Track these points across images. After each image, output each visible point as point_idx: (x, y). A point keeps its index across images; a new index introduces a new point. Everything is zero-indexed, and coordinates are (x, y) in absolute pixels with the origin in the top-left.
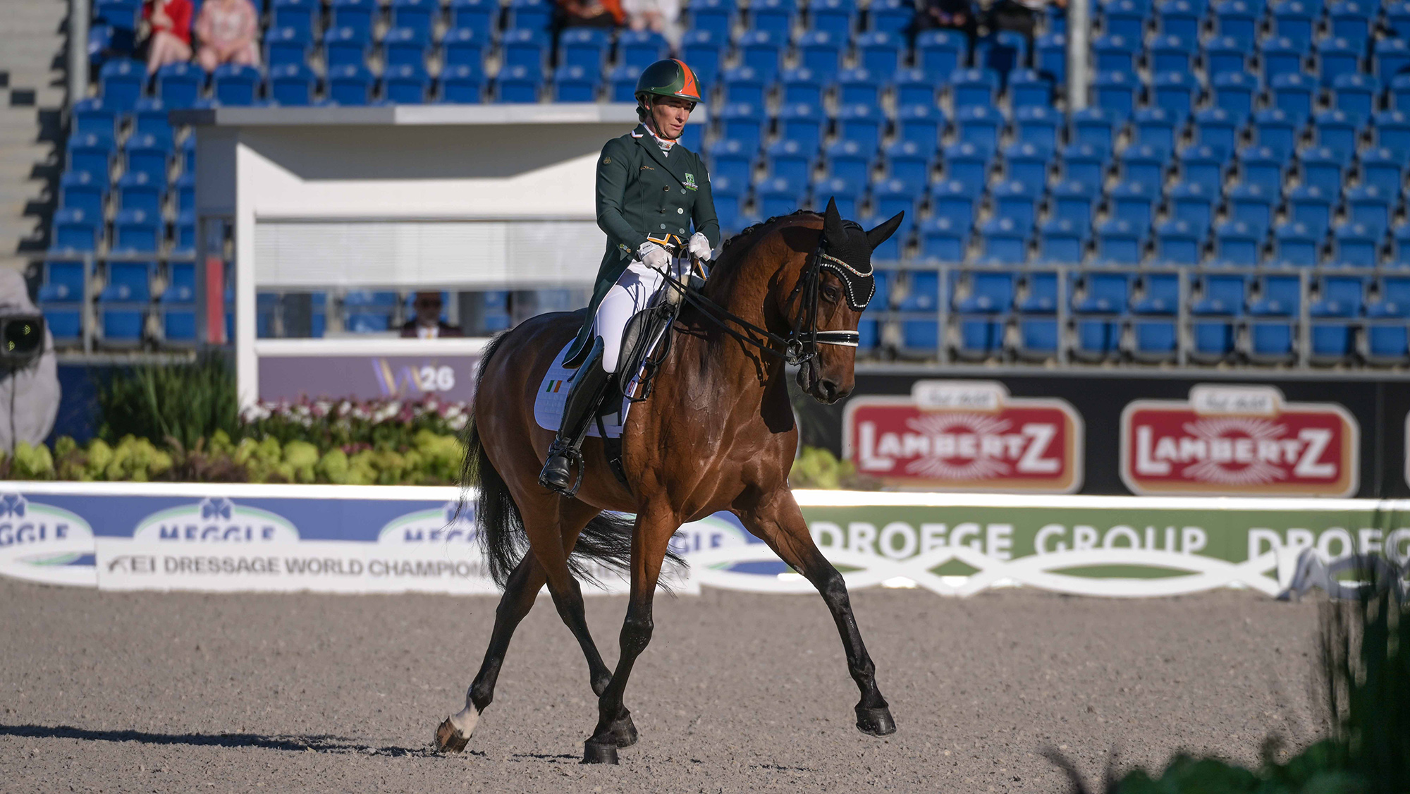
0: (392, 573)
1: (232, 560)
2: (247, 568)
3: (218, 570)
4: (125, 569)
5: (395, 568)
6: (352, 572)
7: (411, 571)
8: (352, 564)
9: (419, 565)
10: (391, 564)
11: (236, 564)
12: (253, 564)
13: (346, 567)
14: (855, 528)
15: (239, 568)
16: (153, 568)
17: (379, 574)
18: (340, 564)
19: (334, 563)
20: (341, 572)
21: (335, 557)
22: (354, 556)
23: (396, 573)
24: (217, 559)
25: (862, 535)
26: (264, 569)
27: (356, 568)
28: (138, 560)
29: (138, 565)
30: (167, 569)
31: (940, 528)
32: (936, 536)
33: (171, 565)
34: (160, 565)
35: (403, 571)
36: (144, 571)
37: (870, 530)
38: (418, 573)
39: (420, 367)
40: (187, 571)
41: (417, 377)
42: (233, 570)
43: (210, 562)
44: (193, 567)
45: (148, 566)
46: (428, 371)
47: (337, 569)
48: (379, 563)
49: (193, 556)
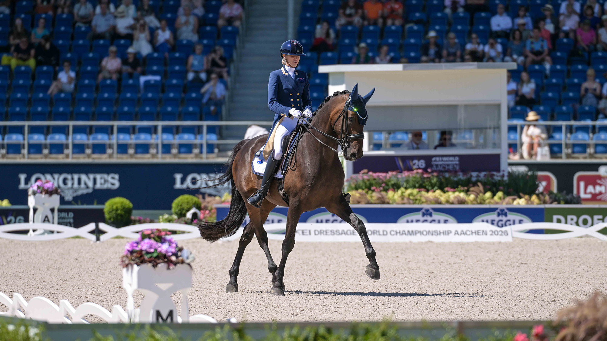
0: (398, 234)
1: (339, 231)
2: (345, 233)
3: (334, 234)
4: (300, 234)
5: (400, 232)
6: (384, 235)
7: (405, 234)
8: (383, 231)
9: (409, 231)
10: (398, 231)
11: (340, 232)
12: (347, 231)
13: (381, 233)
14: (569, 217)
15: (342, 234)
16: (310, 234)
17: (393, 235)
18: (379, 232)
19: (377, 232)
20: (380, 235)
21: (377, 229)
22: (384, 229)
23: (400, 234)
24: (333, 230)
25: (572, 219)
26: (351, 234)
27: (385, 233)
28: (305, 231)
29: (305, 233)
30: (315, 234)
31: (601, 217)
32: (599, 219)
33: (317, 233)
34: (312, 233)
35: (403, 234)
36: (307, 235)
37: (575, 218)
38: (408, 235)
39: (412, 160)
40: (322, 234)
41: (411, 164)
42: (339, 234)
43: (331, 231)
44: (325, 233)
45: (308, 233)
46: (416, 161)
47: (378, 233)
48: (393, 231)
49: (324, 229)
